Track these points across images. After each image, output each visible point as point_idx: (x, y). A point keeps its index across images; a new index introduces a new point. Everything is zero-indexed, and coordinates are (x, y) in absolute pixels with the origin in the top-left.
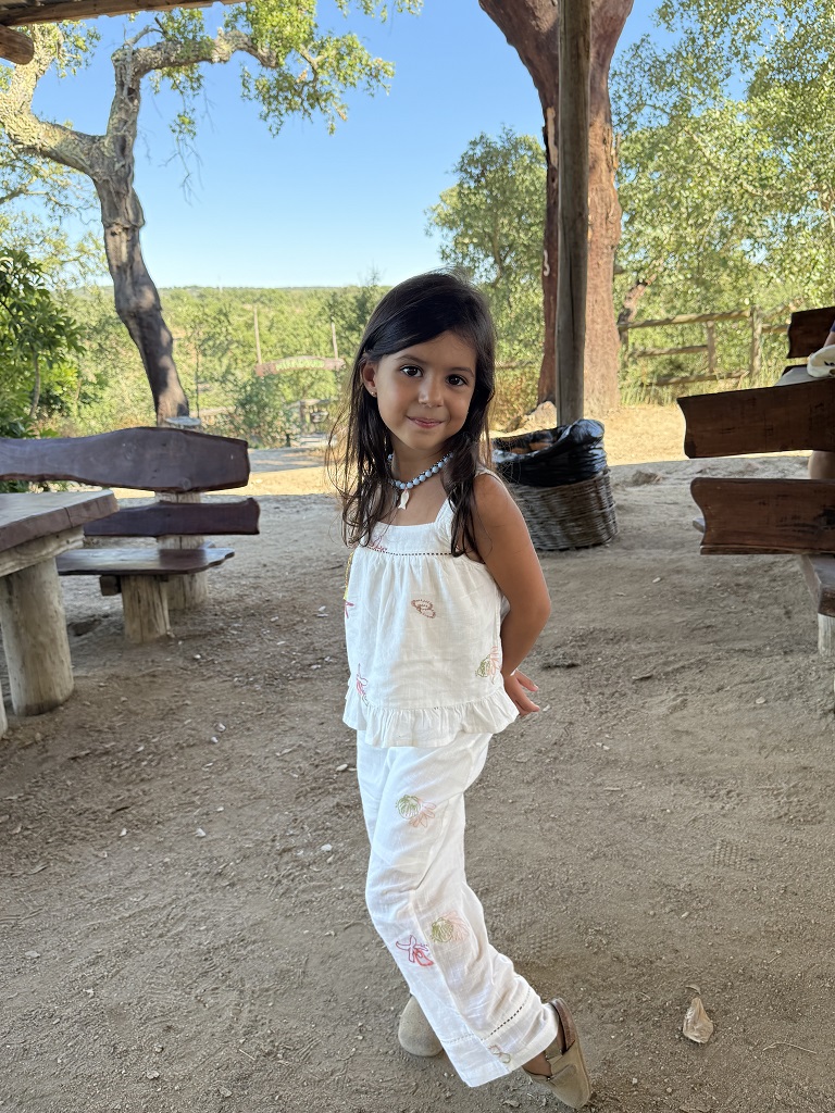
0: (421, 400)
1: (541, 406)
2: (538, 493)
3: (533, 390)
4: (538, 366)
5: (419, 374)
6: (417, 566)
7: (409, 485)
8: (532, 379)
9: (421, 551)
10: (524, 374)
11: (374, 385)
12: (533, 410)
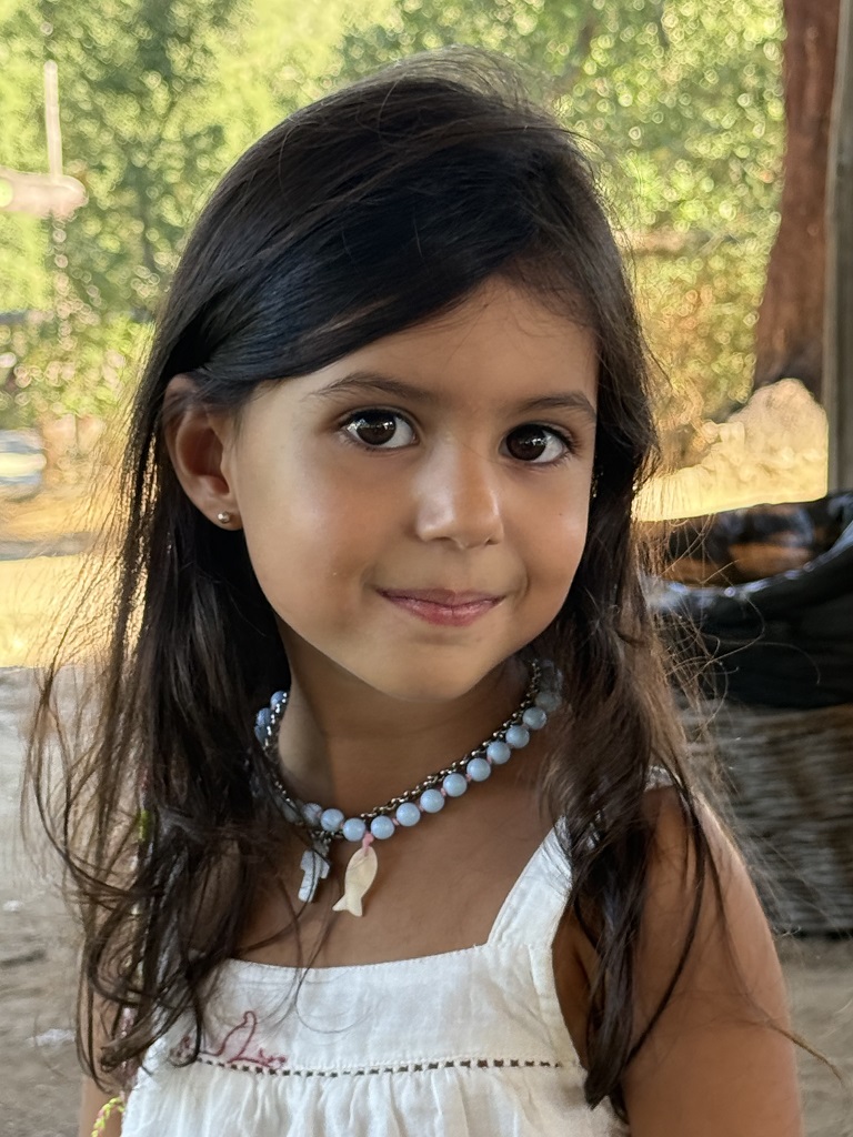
0: (428, 528)
1: (763, 394)
2: (758, 730)
3: (735, 336)
4: (754, 254)
5: (401, 434)
6: (423, 1111)
7: (382, 828)
8: (732, 298)
9: (438, 1054)
10: (706, 277)
11: (222, 486)
12: (737, 407)
